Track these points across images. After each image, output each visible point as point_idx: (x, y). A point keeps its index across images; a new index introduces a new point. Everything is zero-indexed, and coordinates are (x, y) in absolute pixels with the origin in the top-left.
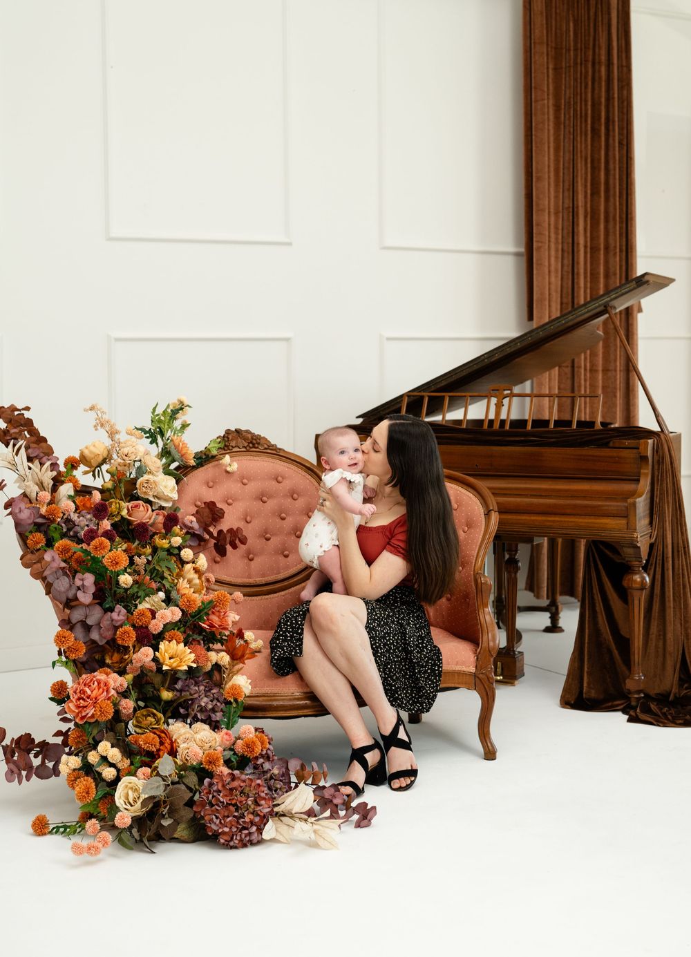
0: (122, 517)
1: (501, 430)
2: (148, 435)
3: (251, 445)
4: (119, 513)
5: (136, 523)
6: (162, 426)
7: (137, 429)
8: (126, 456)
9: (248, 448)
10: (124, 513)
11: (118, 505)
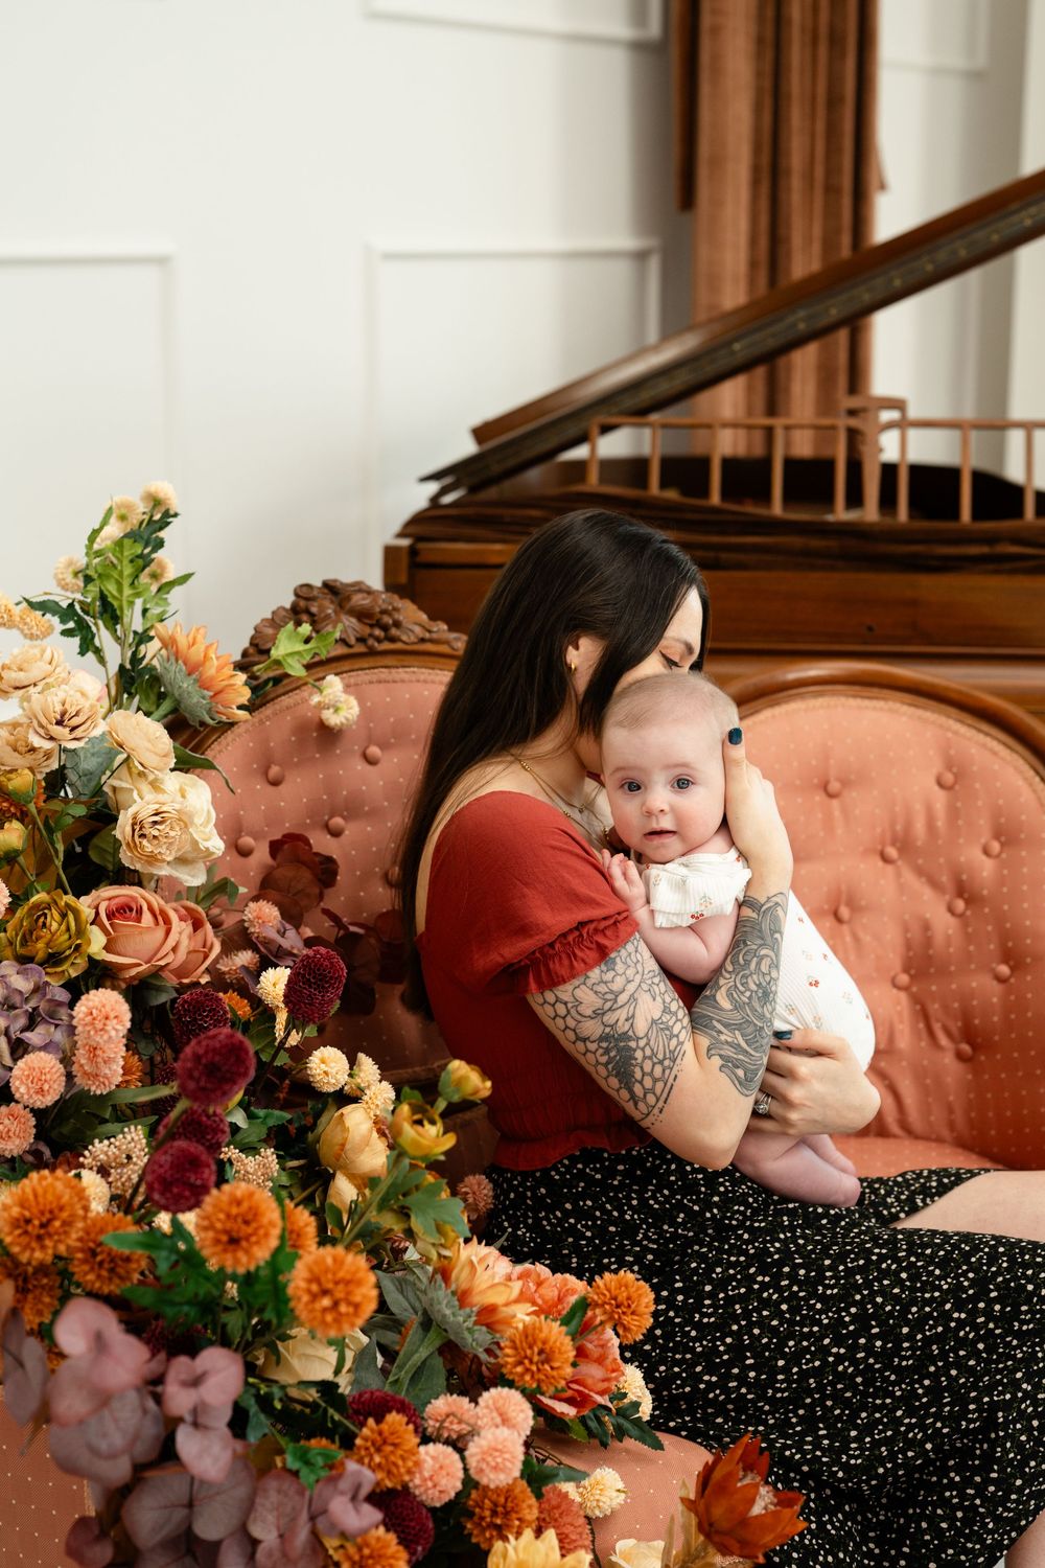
0: (90, 959)
1: (888, 520)
2: (71, 625)
3: (378, 632)
4: (78, 947)
5: (133, 972)
6: (111, 588)
7: (32, 605)
8: (59, 723)
9: (371, 642)
10: (96, 943)
11: (71, 917)
